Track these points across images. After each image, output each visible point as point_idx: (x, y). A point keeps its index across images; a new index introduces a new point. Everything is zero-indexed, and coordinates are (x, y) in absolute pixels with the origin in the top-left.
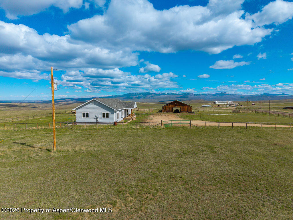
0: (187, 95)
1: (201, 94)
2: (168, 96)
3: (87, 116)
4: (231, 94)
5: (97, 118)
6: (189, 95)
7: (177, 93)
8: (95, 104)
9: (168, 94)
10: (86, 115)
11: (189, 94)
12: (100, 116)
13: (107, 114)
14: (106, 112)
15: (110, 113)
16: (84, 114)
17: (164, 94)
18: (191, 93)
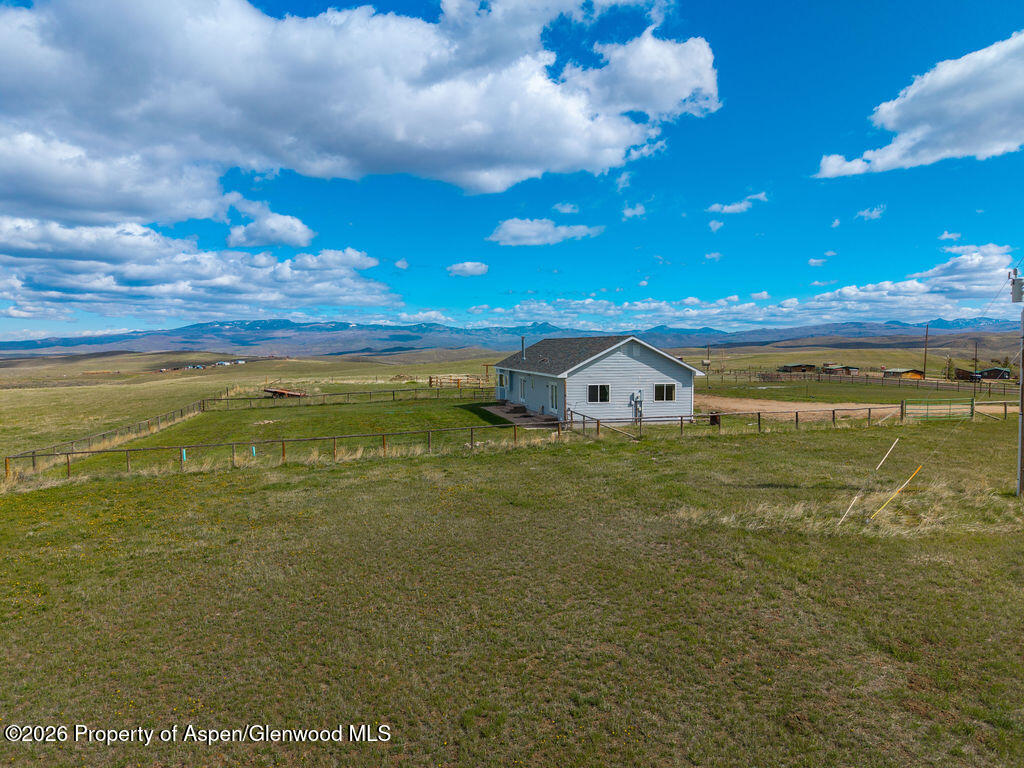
0: (424, 330)
1: (469, 327)
2: (360, 332)
3: (604, 397)
4: (562, 330)
5: (636, 403)
6: (431, 330)
7: (388, 323)
8: (630, 355)
9: (360, 327)
10: (599, 394)
11: (430, 327)
12: (648, 397)
13: (671, 389)
14: (666, 380)
15: (678, 385)
16: (593, 390)
17: (345, 326)
18: (438, 322)
